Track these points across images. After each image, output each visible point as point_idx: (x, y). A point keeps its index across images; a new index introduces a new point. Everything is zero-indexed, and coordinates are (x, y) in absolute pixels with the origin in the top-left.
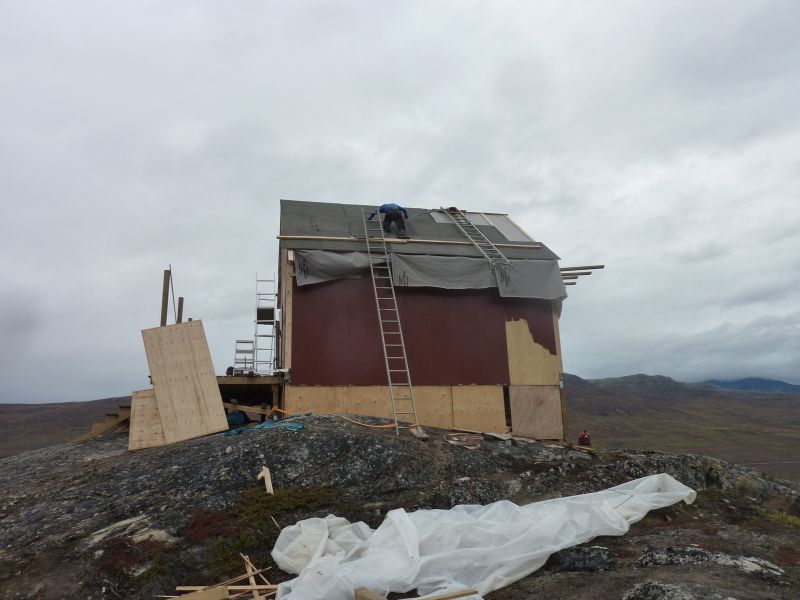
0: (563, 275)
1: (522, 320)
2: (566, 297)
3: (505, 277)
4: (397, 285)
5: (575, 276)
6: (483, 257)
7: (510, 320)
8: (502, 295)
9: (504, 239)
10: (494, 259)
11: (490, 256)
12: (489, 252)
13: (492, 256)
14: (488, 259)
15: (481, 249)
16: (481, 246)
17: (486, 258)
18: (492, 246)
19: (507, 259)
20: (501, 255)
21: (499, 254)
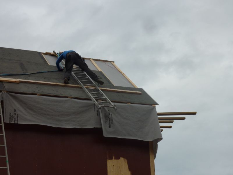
0: (160, 119)
1: (122, 159)
2: (162, 139)
3: (109, 119)
4: (8, 121)
5: (171, 121)
6: (90, 100)
7: (111, 158)
8: (106, 135)
9: (110, 85)
10: (99, 102)
11: (96, 99)
12: (95, 95)
13: (98, 99)
14: (94, 101)
15: (89, 91)
16: (88, 89)
17: (93, 100)
18: (99, 90)
19: (112, 102)
20: (106, 98)
21: (105, 97)
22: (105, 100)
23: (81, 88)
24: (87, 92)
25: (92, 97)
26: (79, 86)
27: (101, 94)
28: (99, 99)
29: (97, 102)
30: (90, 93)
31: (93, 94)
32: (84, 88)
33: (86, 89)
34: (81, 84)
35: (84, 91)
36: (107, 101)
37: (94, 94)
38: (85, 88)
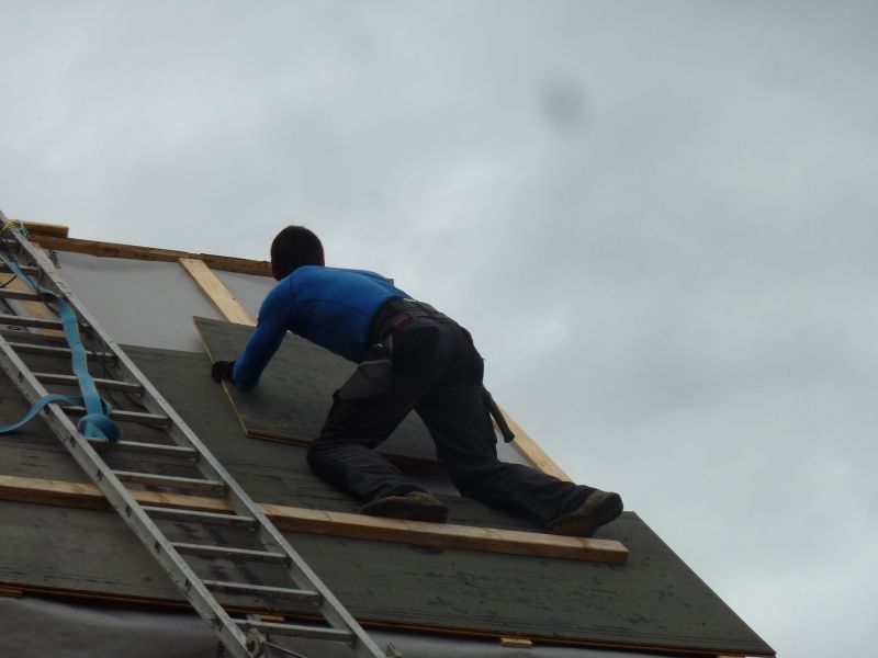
6: (182, 608)
10: (262, 630)
11: (233, 601)
12: (228, 567)
13: (247, 601)
14: (218, 621)
15: (169, 537)
16: (168, 517)
17: (207, 616)
18: (257, 524)
19: (367, 627)
20: (321, 598)
21: (310, 585)
22: (309, 612)
23: (101, 506)
24: (158, 546)
25: (198, 585)
26: (87, 490)
27: (273, 560)
28: (261, 604)
29: (245, 629)
30: (180, 550)
31: (205, 565)
32: (129, 509)
33: (151, 514)
34: (100, 474)
35: (129, 537)
36: (325, 624)
37: (220, 563)
38: (139, 511)
